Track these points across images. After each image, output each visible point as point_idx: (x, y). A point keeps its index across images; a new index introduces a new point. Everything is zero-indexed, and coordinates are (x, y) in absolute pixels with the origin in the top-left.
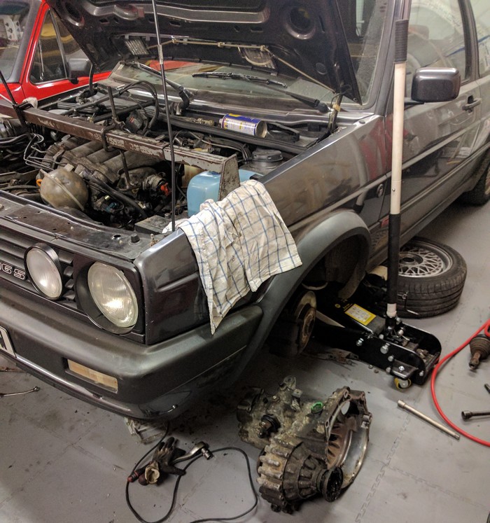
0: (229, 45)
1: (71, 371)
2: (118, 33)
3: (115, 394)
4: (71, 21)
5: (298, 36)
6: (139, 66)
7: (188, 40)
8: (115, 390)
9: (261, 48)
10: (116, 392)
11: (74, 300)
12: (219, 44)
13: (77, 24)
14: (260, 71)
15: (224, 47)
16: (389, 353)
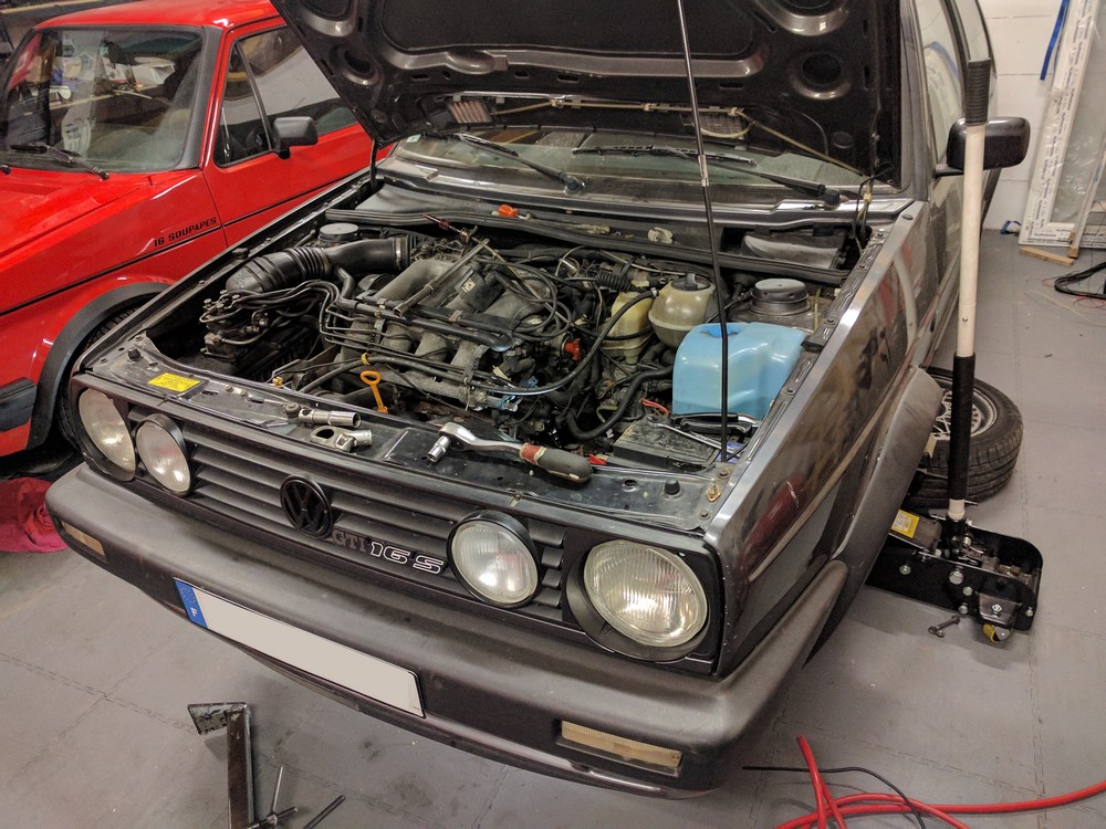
0: (665, 107)
1: (565, 740)
2: (440, 93)
3: (672, 778)
4: (353, 78)
5: (817, 95)
6: (462, 138)
7: (583, 101)
8: (671, 771)
9: (733, 111)
10: (676, 775)
11: (559, 607)
12: (647, 107)
13: (365, 82)
14: (715, 144)
15: (656, 110)
16: (965, 583)
